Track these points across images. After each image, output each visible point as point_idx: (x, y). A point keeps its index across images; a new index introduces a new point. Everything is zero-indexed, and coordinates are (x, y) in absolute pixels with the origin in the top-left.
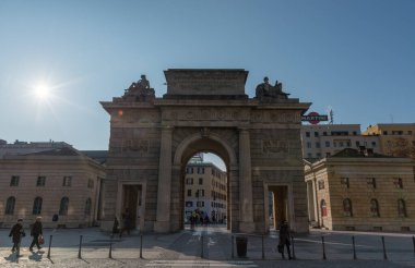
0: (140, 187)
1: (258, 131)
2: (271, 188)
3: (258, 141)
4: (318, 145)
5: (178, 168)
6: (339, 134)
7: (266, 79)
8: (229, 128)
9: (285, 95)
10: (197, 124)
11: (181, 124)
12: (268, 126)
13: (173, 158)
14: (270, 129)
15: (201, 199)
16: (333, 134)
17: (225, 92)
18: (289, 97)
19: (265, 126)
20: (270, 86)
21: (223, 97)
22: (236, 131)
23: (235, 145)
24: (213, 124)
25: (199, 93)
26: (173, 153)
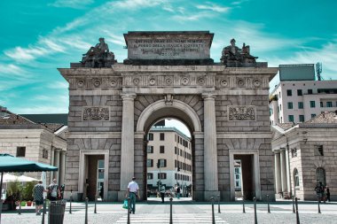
0: (102, 157)
1: (224, 98)
2: (236, 157)
3: (224, 108)
4: (301, 106)
5: (141, 137)
6: (327, 91)
7: (233, 41)
8: (194, 95)
9: (253, 58)
10: (160, 91)
11: (143, 91)
12: (235, 92)
13: (135, 127)
14: (237, 96)
15: (163, 170)
16: (320, 91)
17: (189, 56)
18: (257, 61)
19: (231, 92)
20: (237, 49)
21: (187, 62)
22: (200, 98)
23: (200, 113)
24: (176, 91)
25: (161, 57)
26: (136, 121)
